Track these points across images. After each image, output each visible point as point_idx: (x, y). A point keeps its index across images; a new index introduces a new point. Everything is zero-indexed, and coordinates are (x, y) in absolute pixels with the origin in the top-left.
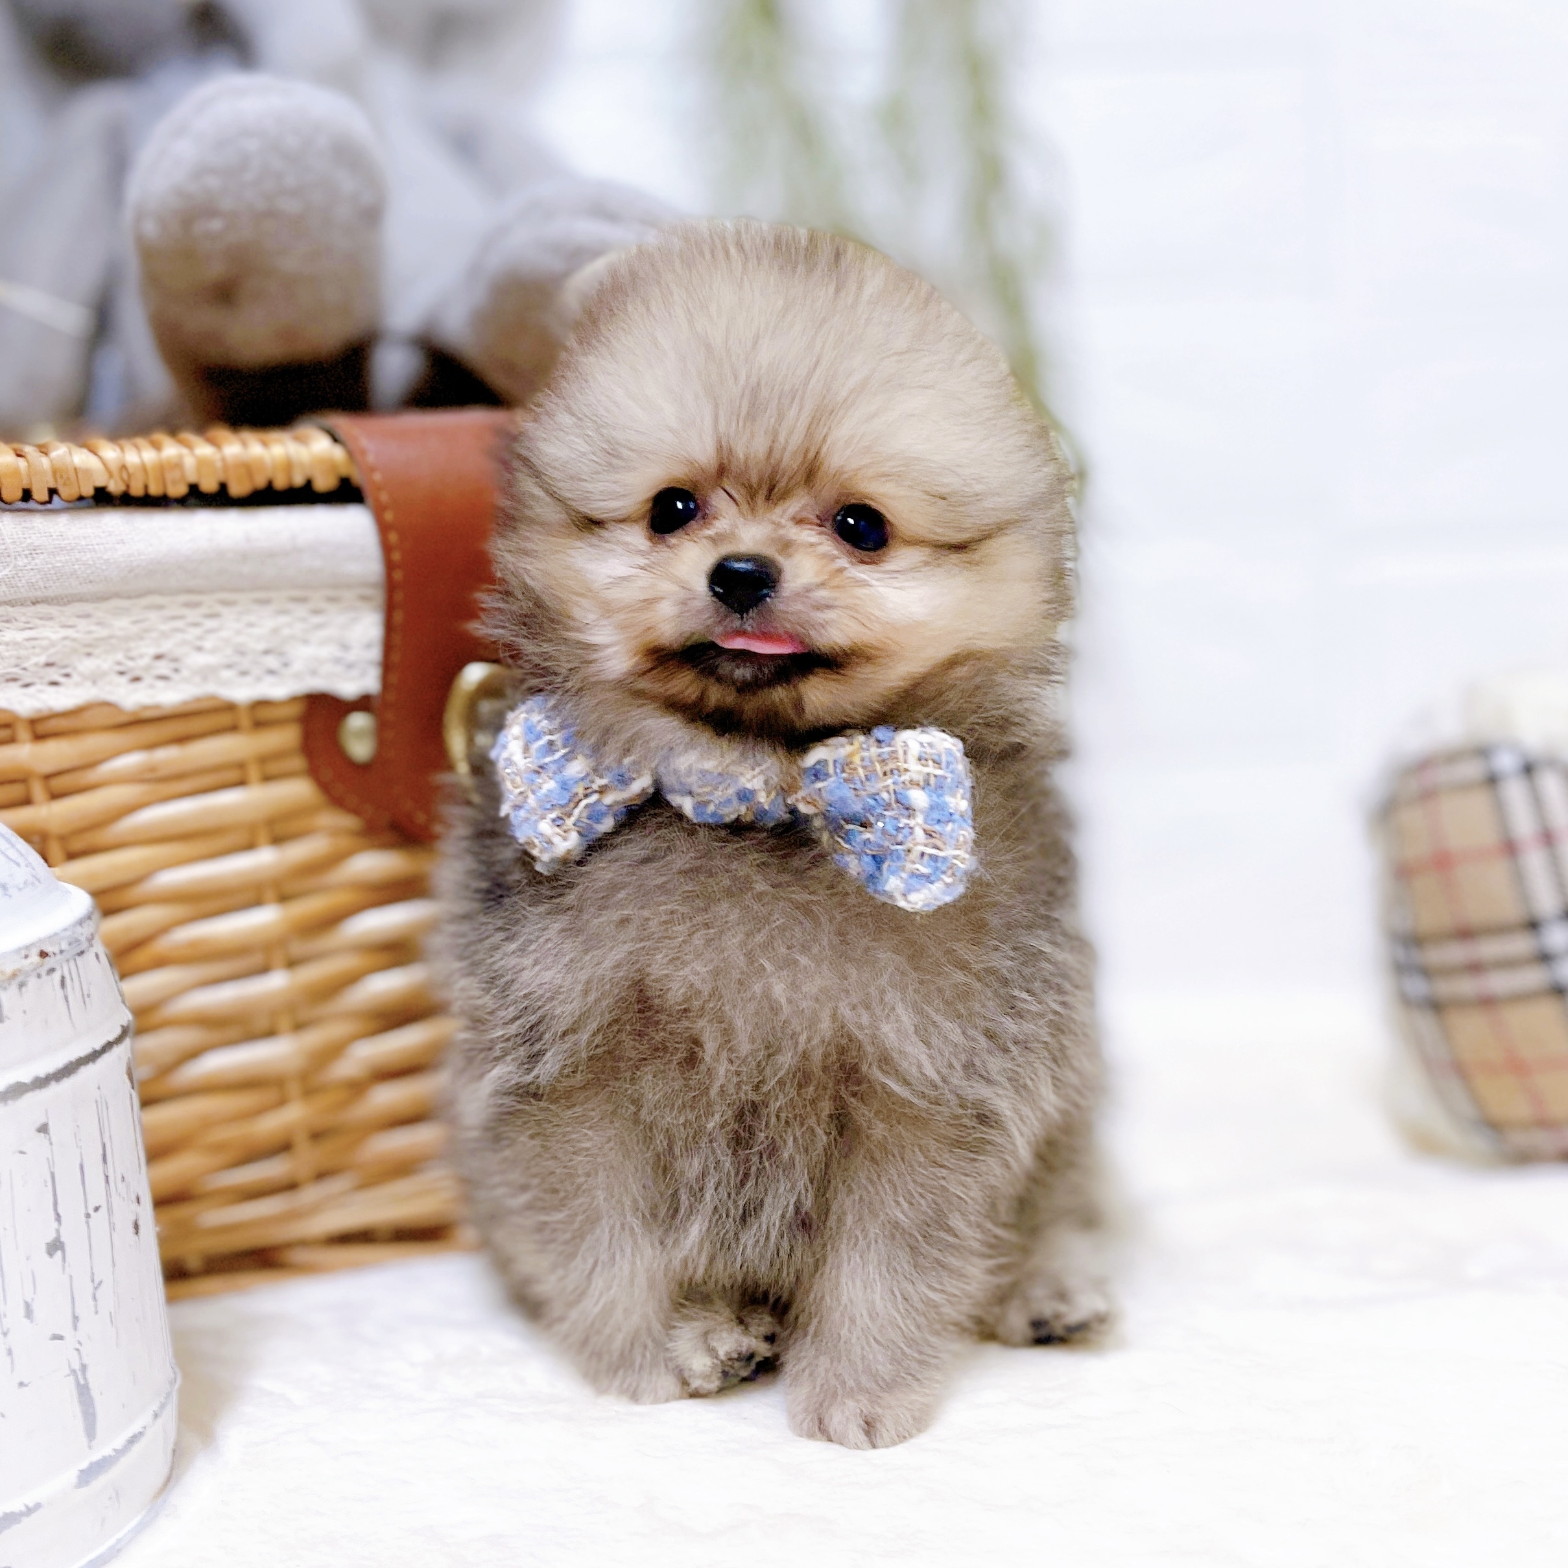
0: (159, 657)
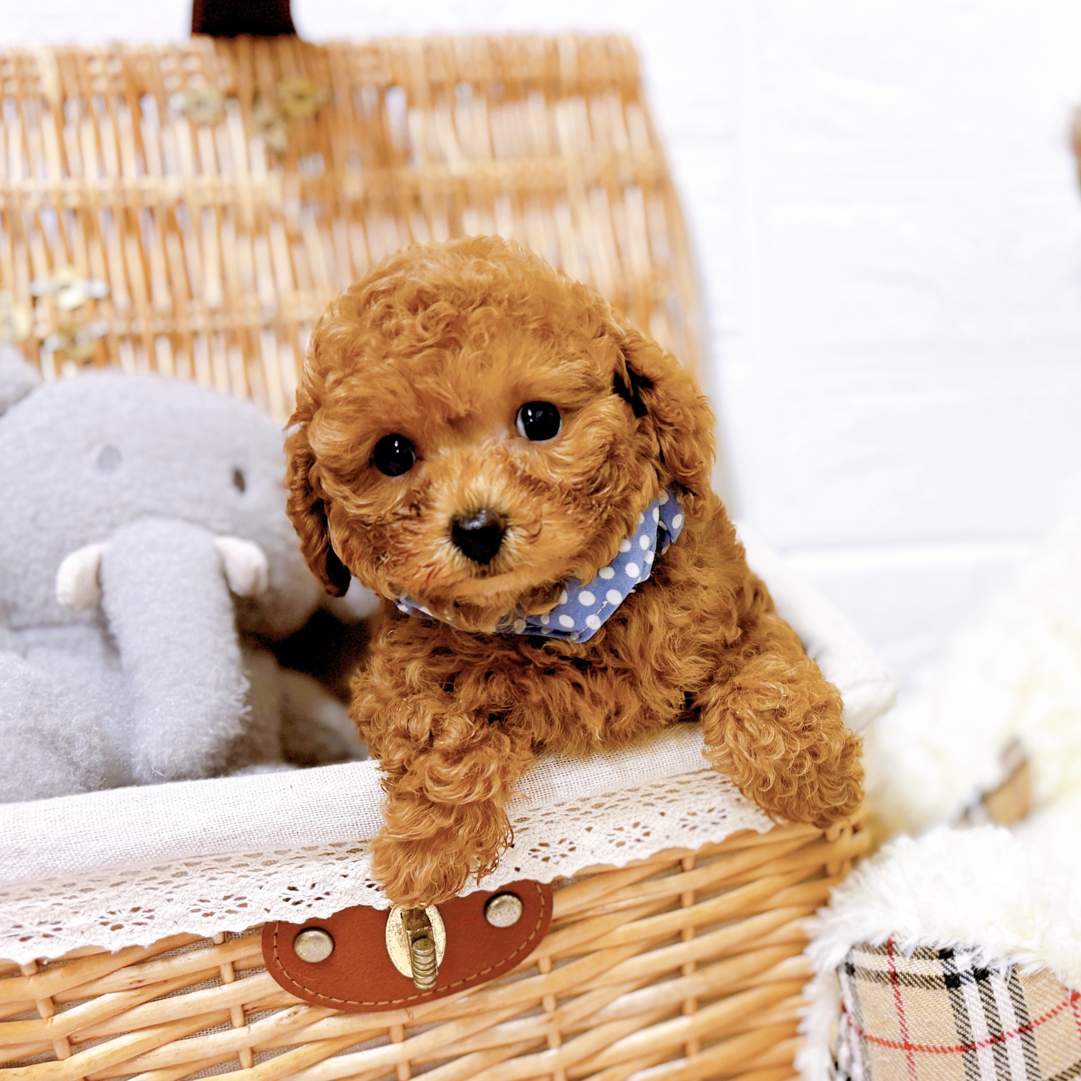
0: (136, 910)
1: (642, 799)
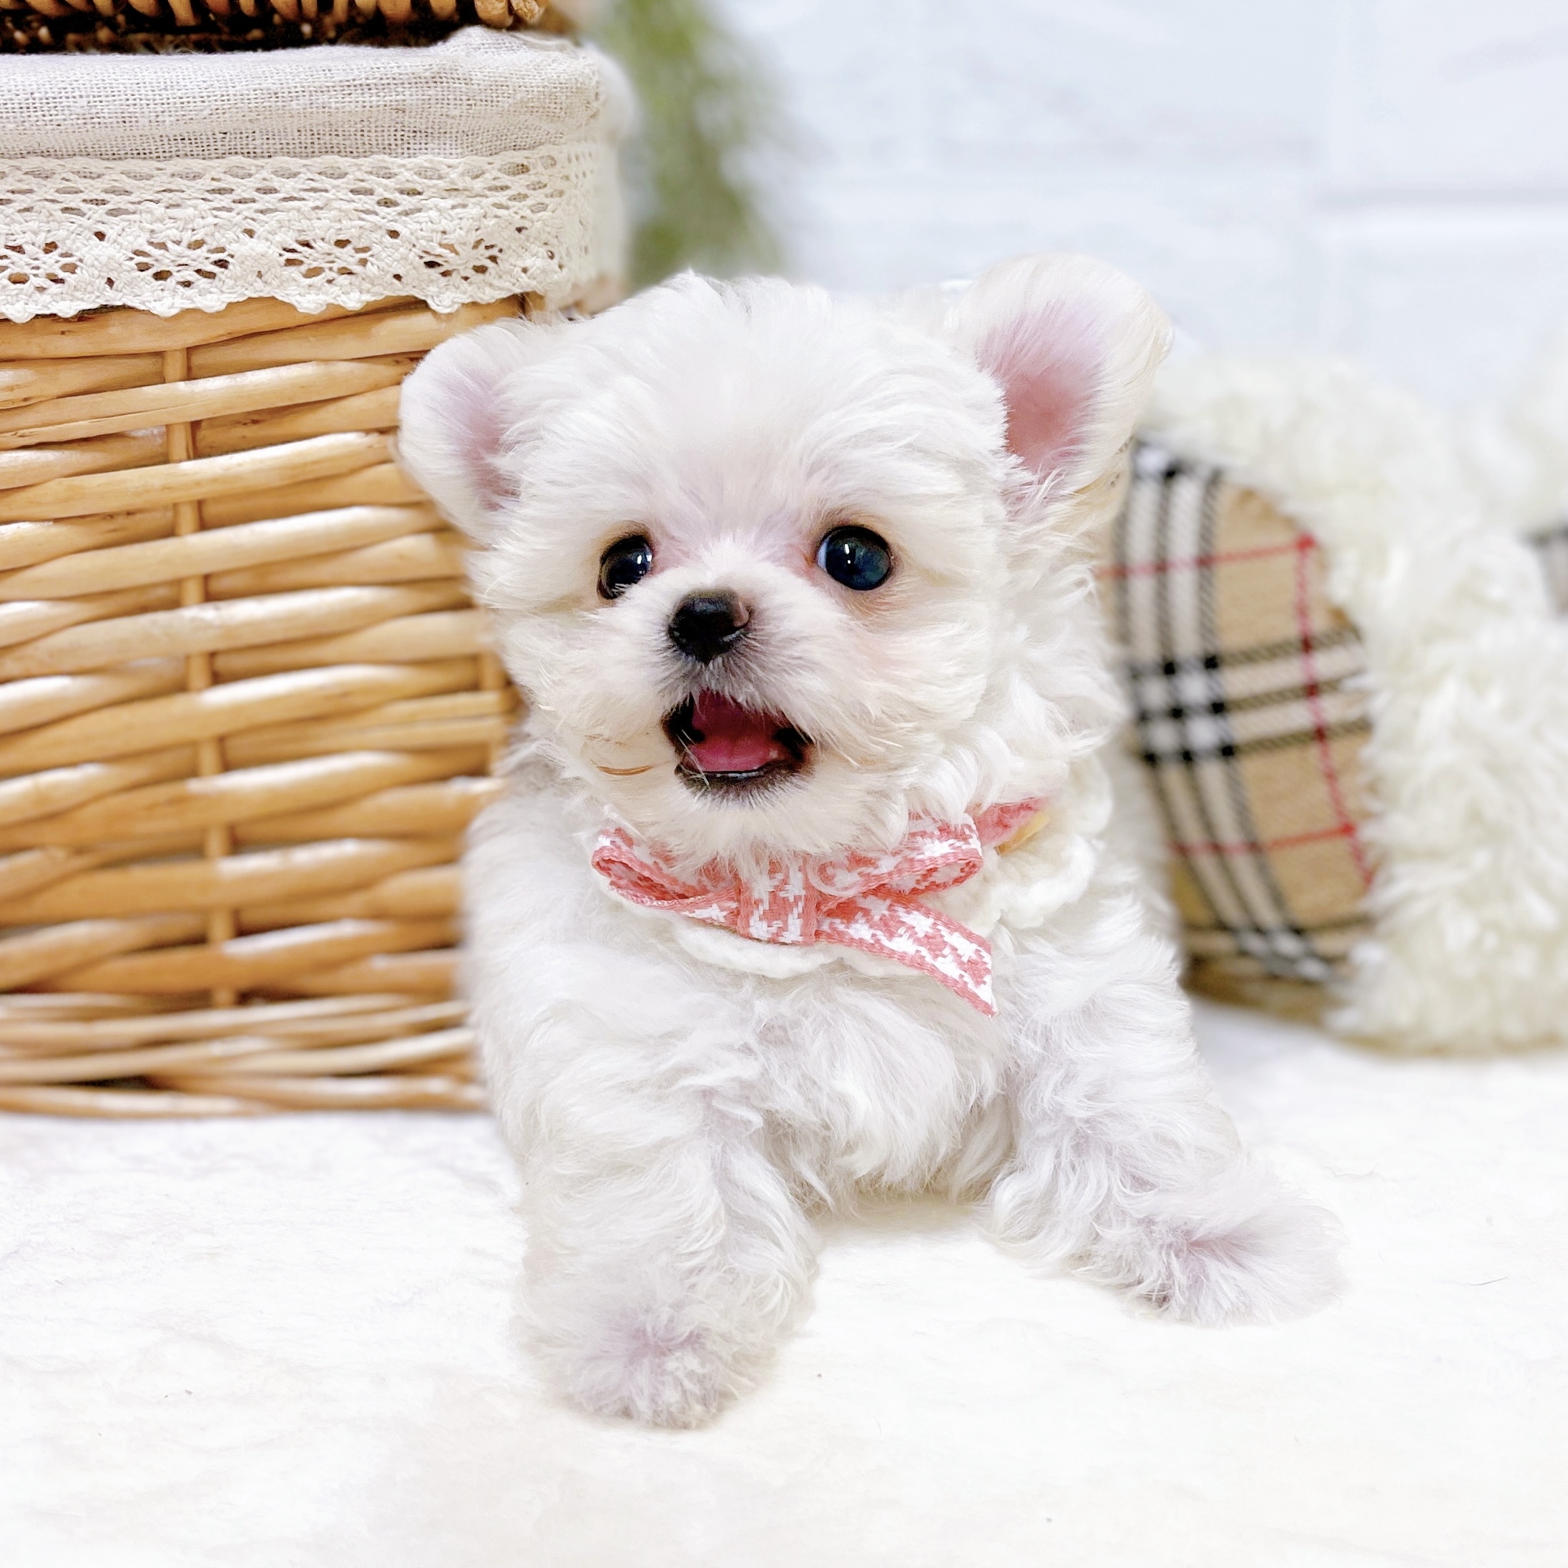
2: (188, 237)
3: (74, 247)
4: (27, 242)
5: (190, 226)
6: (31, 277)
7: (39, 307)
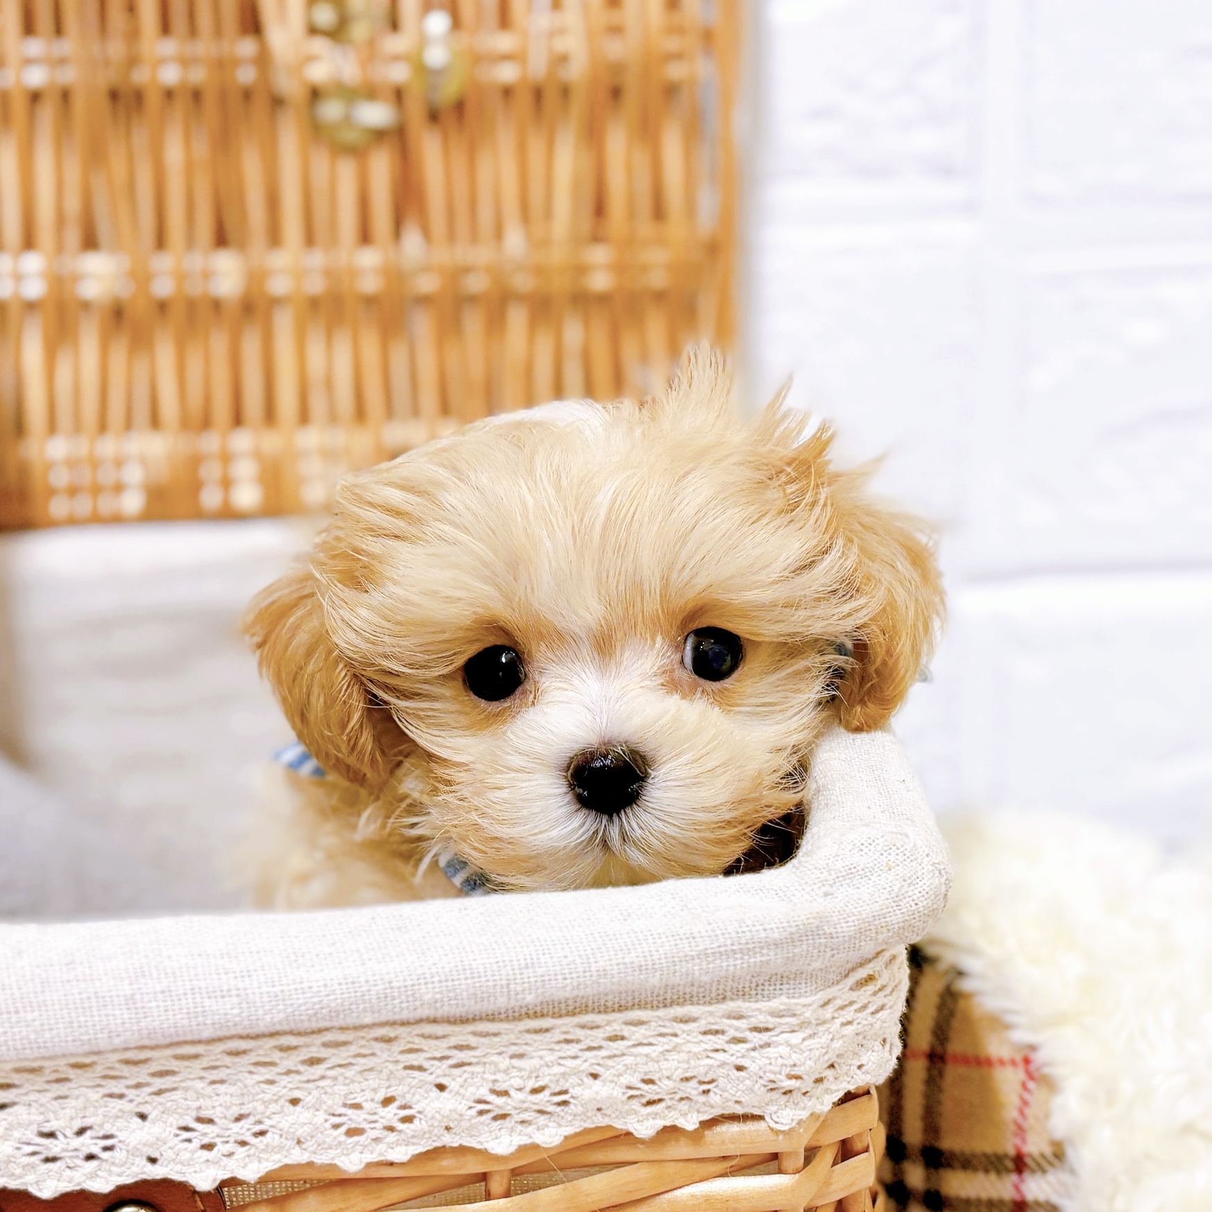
1: (402, 1057)
2: (532, 1084)
3: (414, 1100)
4: (366, 1101)
5: (534, 1075)
6: (369, 1130)
7: (374, 1155)
